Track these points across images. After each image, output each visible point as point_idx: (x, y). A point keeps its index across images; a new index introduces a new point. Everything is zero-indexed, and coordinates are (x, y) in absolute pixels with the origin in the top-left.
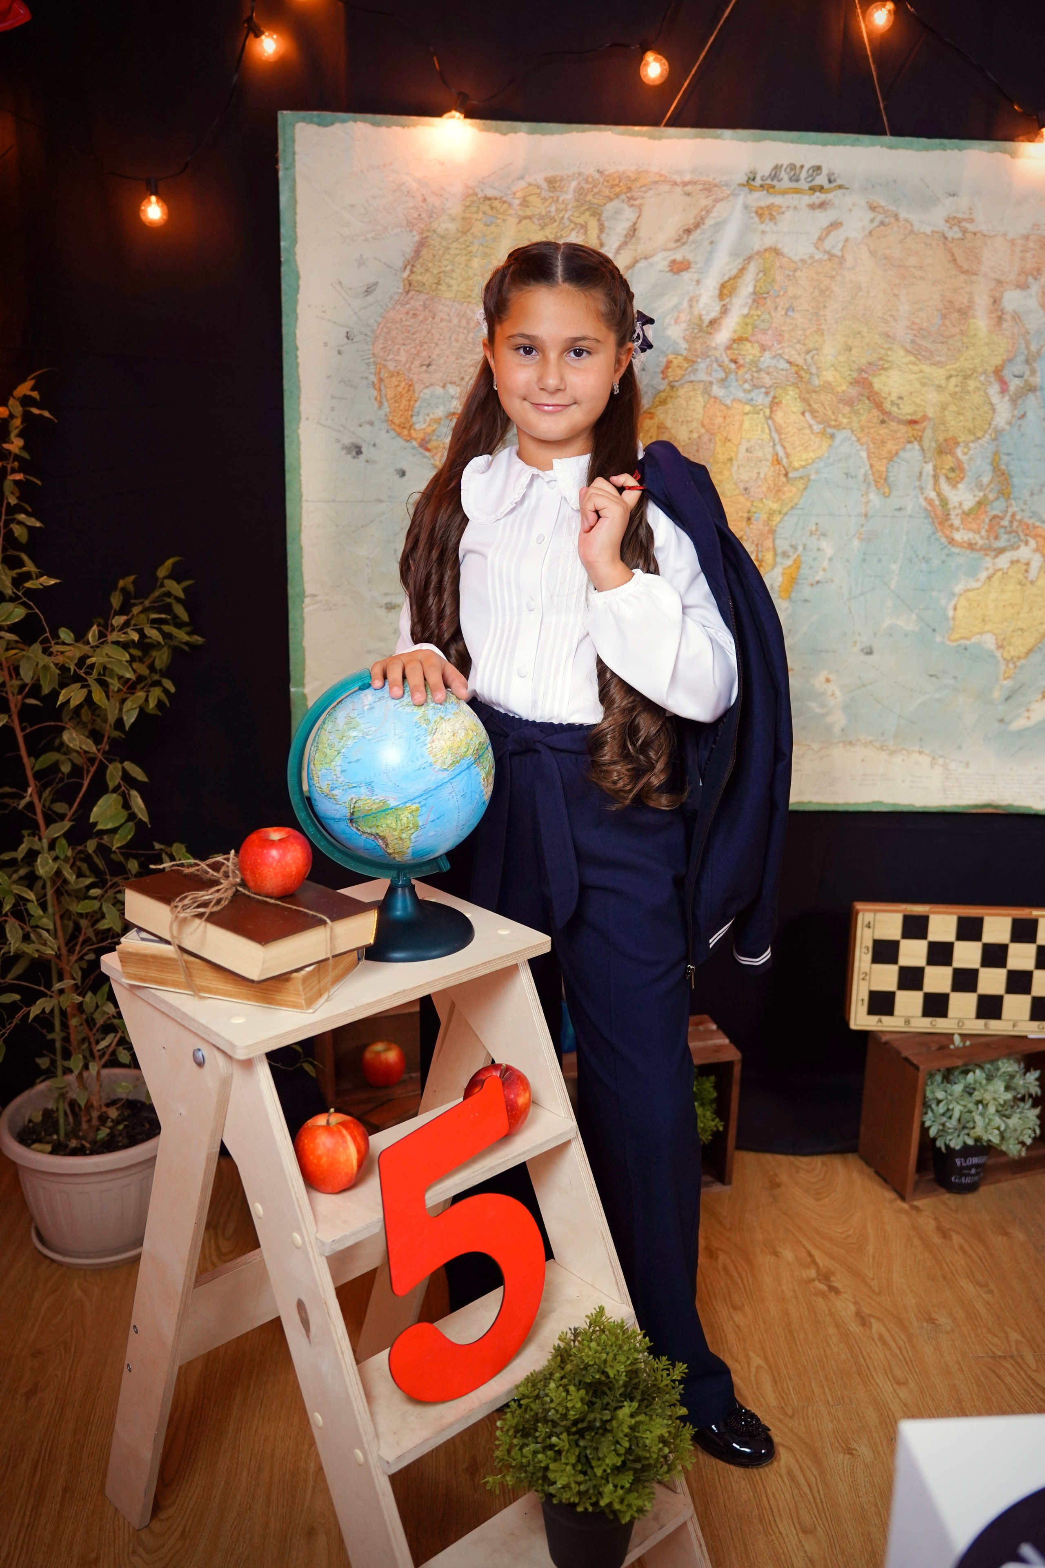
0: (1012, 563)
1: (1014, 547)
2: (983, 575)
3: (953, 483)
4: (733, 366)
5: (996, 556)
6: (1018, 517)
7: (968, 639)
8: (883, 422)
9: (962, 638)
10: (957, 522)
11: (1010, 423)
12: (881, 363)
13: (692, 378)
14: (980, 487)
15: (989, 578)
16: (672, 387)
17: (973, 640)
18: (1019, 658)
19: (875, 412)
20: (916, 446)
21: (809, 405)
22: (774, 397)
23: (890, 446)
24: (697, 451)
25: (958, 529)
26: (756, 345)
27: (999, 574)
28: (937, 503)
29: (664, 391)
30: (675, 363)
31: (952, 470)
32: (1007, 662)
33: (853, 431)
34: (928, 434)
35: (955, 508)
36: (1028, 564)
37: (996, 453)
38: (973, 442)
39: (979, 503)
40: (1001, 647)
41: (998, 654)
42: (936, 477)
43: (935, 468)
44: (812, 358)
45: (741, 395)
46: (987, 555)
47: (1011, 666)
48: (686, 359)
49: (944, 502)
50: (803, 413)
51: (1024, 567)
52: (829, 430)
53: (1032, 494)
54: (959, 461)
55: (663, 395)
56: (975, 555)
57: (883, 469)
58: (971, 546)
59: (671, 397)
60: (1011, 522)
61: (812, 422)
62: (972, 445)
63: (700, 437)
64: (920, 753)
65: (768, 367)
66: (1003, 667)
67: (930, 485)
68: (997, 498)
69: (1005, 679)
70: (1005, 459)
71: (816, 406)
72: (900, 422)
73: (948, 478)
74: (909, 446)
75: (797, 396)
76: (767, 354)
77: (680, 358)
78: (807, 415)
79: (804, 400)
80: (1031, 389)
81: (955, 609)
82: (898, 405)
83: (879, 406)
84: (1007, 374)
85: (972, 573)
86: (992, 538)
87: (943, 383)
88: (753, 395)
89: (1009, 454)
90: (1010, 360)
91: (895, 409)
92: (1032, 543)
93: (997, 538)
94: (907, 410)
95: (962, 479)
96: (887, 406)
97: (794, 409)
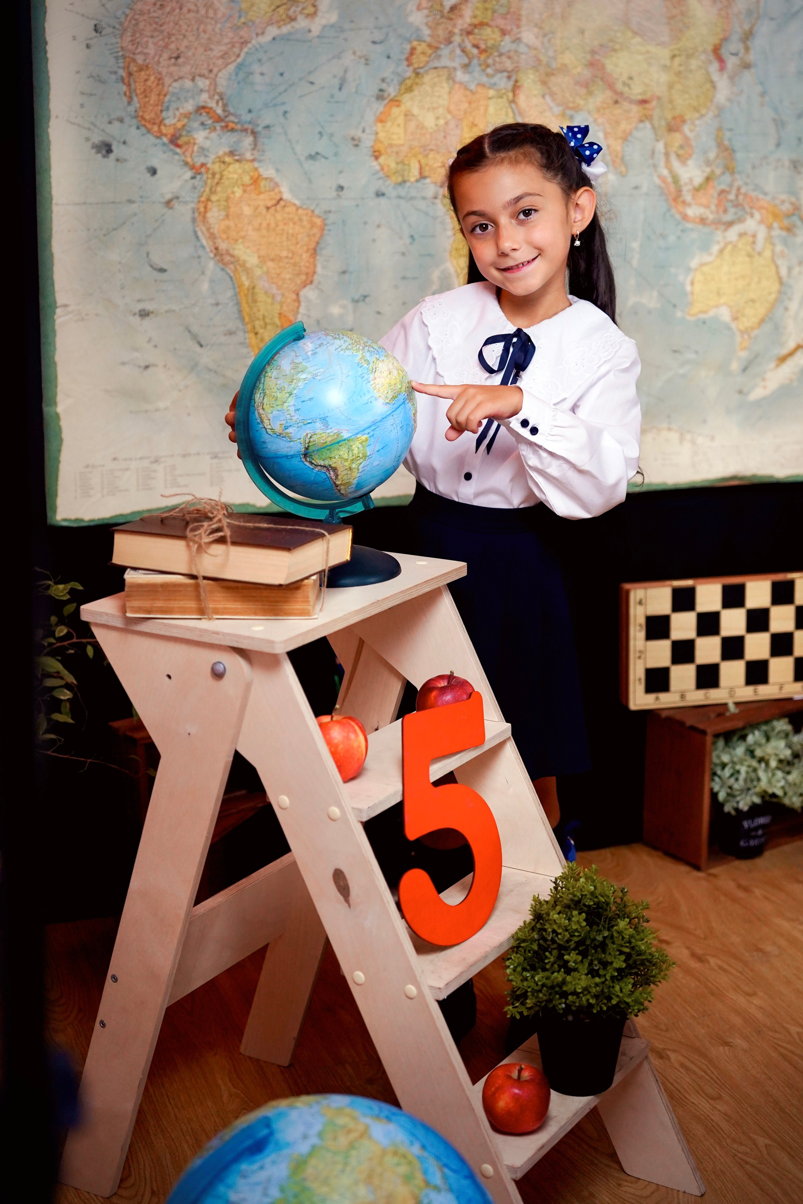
0: (741, 235)
1: (740, 220)
2: (715, 249)
3: (683, 159)
4: (475, 51)
5: (726, 230)
6: (743, 190)
7: (705, 312)
8: (616, 102)
9: (701, 312)
10: (688, 198)
11: (729, 100)
12: (611, 44)
13: (436, 64)
14: (708, 163)
15: (721, 251)
16: (417, 74)
17: (711, 313)
18: (752, 329)
19: (609, 93)
20: (648, 125)
21: (549, 88)
22: (516, 81)
23: (624, 126)
24: (445, 137)
25: (689, 205)
26: (496, 30)
27: (729, 247)
28: (670, 180)
29: (409, 78)
30: (419, 49)
31: (681, 147)
32: (742, 333)
33: (589, 112)
34: (656, 114)
35: (686, 184)
36: (754, 236)
37: (720, 129)
38: (698, 119)
39: (708, 179)
40: (735, 319)
41: (734, 325)
42: (667, 155)
43: (666, 145)
44: (549, 41)
45: (485, 79)
46: (717, 229)
47: (746, 337)
48: (430, 46)
49: (676, 180)
50: (543, 96)
51: (751, 239)
52: (569, 112)
53: (754, 167)
54: (687, 139)
55: (409, 82)
56: (706, 230)
57: (619, 148)
58: (703, 221)
59: (417, 84)
60: (737, 196)
61: (552, 104)
62: (697, 122)
63: (447, 123)
64: (669, 429)
65: (509, 51)
66: (738, 339)
67: (662, 163)
68: (723, 173)
69: (742, 349)
70: (728, 134)
71: (555, 89)
72: (631, 102)
73: (678, 156)
74: (641, 125)
75: (537, 79)
76: (507, 38)
77: (424, 45)
78: (548, 98)
79: (544, 83)
80: (747, 66)
81: (692, 283)
82: (629, 86)
83: (611, 86)
84: (724, 52)
85: (705, 247)
86: (721, 211)
87: (668, 63)
88: (496, 79)
89: (731, 130)
90: (725, 39)
91: (626, 89)
92: (757, 216)
93: (725, 211)
94: (637, 91)
95: (690, 155)
96: (619, 87)
97: (535, 92)
